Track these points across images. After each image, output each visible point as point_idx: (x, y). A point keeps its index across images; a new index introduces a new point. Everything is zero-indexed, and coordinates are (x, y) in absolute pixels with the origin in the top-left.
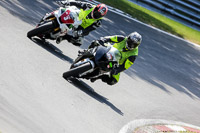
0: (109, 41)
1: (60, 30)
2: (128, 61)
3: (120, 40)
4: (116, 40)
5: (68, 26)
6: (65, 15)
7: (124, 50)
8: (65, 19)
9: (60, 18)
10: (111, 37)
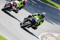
0: (35, 15)
1: (12, 8)
2: (41, 22)
3: (39, 15)
4: (37, 15)
5: (15, 7)
6: (14, 4)
7: (40, 18)
8: (14, 5)
9: (13, 5)
10: (36, 14)
